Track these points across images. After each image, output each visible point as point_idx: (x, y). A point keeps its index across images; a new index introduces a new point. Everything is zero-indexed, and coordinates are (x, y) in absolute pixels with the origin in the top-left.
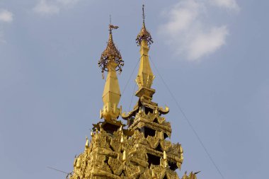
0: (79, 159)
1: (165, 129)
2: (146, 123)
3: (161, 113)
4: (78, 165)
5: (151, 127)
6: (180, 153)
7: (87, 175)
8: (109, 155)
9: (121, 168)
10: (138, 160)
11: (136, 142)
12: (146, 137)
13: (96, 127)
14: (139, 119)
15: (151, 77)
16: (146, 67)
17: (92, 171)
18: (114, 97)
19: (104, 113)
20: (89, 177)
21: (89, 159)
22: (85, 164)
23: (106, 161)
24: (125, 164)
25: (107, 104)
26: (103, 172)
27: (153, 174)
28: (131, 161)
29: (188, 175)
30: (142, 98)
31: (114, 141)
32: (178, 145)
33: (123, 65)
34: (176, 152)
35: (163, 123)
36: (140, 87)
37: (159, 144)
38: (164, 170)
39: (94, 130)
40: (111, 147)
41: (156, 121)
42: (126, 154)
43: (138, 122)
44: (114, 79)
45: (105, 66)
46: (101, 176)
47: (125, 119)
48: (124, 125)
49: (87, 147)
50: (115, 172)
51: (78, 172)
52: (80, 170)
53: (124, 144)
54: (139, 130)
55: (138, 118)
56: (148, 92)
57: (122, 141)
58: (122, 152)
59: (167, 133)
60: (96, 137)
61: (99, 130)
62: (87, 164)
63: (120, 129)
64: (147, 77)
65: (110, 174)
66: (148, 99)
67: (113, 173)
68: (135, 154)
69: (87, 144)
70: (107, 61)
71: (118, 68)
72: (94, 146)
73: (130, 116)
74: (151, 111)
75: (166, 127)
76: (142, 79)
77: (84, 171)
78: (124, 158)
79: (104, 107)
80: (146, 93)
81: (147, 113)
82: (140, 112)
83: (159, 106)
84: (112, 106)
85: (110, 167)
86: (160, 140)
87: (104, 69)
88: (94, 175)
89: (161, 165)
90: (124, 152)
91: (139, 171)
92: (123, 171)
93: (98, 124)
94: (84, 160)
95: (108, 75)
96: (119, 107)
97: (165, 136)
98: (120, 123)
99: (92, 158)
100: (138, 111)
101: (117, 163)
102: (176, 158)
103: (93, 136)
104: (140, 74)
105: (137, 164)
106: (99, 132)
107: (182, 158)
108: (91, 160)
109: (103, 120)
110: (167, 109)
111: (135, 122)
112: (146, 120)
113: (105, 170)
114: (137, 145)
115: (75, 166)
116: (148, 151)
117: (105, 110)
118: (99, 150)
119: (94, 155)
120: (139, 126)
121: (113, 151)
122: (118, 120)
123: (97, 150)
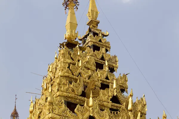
0: (51, 66)
1: (107, 47)
2: (94, 42)
3: (104, 36)
4: (50, 70)
5: (97, 45)
6: (116, 61)
7: (56, 76)
8: (70, 63)
9: (78, 71)
10: (89, 66)
11: (87, 55)
12: (94, 51)
13: (62, 45)
14: (90, 40)
15: (97, 13)
16: (94, 6)
17: (60, 74)
18: (73, 26)
19: (67, 36)
20: (58, 78)
21: (58, 66)
22: (55, 70)
23: (69, 67)
24: (81, 69)
25: (69, 31)
26: (67, 74)
27: (99, 75)
28: (85, 67)
29: (122, 75)
30: (91, 26)
31: (74, 54)
32: (115, 57)
33: (78, 5)
34: (114, 61)
35: (105, 43)
36: (90, 19)
37: (103, 56)
38: (106, 73)
39: (61, 47)
40: (71, 58)
41: (100, 41)
42: (82, 62)
43: (89, 42)
44: (73, 14)
45: (66, 6)
46: (66, 77)
47: (81, 40)
48: (80, 44)
49: (56, 58)
50: (74, 74)
51: (51, 74)
52: (52, 73)
53: (80, 56)
54: (90, 47)
55: (88, 39)
56: (95, 23)
57: (79, 54)
58: (79, 61)
59: (108, 49)
60: (62, 52)
61: (64, 47)
62: (56, 69)
63: (78, 46)
64: (94, 13)
65: (71, 76)
66: (95, 27)
67: (73, 75)
68: (87, 62)
69: (56, 57)
70: (68, 3)
71: (75, 7)
72: (61, 57)
73: (84, 38)
74: (97, 34)
75: (107, 45)
76: (91, 14)
77: (55, 74)
78: (80, 65)
79: (67, 32)
80: (94, 23)
81: (94, 36)
82: (90, 35)
83: (103, 32)
84: (72, 32)
85: (71, 71)
86: (103, 53)
87: (66, 8)
88: (61, 76)
89: (104, 69)
90: (80, 61)
91: (90, 73)
92: (80, 74)
93: (63, 43)
94: (54, 66)
95: (69, 12)
96: (76, 32)
97: (107, 51)
98: (77, 42)
99: (59, 66)
100: (88, 35)
101: (76, 68)
102: (114, 65)
103: (59, 51)
104: (90, 11)
105: (89, 69)
106: (64, 49)
107: (118, 65)
108: (59, 67)
109: (66, 41)
110: (108, 33)
111: (87, 42)
112: (94, 41)
113: (68, 73)
114: (88, 57)
115: (49, 70)
116: (96, 60)
117: (67, 34)
118: (64, 60)
119: (61, 63)
120: (90, 44)
121: (73, 60)
122: (76, 41)
123: (62, 60)
